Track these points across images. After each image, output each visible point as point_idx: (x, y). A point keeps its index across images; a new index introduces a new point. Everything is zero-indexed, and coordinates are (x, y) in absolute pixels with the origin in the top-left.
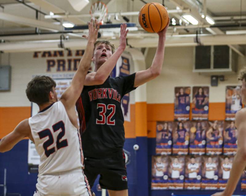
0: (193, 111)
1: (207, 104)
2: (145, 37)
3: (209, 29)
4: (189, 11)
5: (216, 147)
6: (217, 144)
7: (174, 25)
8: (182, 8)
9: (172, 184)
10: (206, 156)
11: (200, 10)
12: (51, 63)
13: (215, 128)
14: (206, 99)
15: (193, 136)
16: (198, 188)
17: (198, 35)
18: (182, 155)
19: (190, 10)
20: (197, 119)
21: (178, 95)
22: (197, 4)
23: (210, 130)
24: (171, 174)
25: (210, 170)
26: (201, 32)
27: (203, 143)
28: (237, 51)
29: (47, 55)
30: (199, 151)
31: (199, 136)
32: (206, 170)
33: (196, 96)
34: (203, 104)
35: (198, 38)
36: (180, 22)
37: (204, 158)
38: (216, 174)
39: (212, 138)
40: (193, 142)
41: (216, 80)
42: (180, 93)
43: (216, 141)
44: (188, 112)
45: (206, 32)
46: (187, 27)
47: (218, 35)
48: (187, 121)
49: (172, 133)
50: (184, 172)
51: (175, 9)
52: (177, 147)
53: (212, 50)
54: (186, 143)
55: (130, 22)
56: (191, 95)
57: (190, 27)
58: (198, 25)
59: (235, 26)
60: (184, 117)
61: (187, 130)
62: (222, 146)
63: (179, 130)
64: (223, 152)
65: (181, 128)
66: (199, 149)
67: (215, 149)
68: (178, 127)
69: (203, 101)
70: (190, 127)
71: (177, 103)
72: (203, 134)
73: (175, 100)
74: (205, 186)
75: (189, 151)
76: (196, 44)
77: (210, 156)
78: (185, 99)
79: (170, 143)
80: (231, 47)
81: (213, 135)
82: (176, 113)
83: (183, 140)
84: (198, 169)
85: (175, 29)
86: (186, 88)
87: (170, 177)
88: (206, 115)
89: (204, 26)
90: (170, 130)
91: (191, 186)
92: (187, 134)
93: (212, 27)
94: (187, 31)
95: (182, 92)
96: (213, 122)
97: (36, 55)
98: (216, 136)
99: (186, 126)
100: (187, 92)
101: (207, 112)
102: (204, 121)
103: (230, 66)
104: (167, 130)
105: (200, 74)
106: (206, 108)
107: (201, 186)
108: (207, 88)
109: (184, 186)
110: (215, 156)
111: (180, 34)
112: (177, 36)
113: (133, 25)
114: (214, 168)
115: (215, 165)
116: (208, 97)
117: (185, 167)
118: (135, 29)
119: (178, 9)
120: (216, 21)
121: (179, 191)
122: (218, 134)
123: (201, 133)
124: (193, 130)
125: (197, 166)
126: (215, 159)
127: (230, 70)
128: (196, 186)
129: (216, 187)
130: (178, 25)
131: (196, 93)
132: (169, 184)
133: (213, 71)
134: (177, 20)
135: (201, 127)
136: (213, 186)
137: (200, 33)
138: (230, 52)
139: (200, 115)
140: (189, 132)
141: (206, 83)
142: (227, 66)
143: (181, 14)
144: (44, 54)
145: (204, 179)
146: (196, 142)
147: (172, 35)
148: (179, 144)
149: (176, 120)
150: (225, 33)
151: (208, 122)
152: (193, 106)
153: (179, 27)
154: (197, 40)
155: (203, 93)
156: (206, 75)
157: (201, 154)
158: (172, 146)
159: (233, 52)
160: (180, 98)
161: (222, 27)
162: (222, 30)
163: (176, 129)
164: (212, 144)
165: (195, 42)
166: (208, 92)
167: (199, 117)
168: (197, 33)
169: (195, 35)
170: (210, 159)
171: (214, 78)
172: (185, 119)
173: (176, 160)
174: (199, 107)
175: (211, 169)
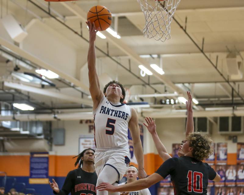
2: (154, 112)
3: (195, 107)
4: (182, 95)
7: (172, 104)
8: (178, 92)
12: (92, 127)
21: (174, 148)
28: (212, 121)
29: (89, 122)
36: (177, 101)
46: (181, 105)
47: (200, 111)
51: (173, 93)
53: (197, 121)
55: (145, 102)
57: (183, 105)
59: (211, 105)
71: (174, 154)
73: (173, 152)
80: (209, 119)
85: (173, 106)
93: (197, 105)
94: (180, 108)
95: (177, 147)
97: (81, 122)
103: (208, 130)
111: (177, 109)
112: (175, 111)
113: (147, 104)
118: (148, 106)
119: (176, 93)
120: (199, 101)
127: (208, 133)
130: (175, 103)
134: (175, 101)
138: (208, 122)
142: (205, 131)
143: (177, 97)
144: (87, 121)
147: (171, 110)
150: (205, 110)
153: (176, 105)
159: (210, 121)
160: (176, 151)
161: (203, 105)
162: (203, 107)
165: (185, 115)
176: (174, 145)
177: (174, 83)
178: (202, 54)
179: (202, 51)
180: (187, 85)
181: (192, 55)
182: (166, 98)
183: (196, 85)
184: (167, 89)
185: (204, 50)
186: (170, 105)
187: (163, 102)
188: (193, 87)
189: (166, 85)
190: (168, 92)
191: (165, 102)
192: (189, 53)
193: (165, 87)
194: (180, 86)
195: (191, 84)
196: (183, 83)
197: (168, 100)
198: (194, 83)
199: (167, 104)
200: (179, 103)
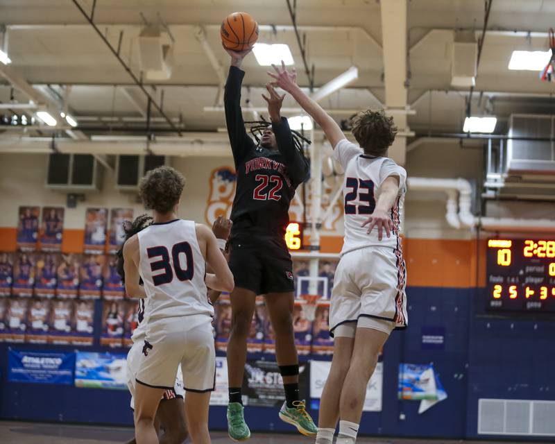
0: (42, 239)
1: (61, 231)
3: (69, 132)
4: (45, 106)
5: (70, 288)
6: (71, 285)
7: (24, 125)
8: (37, 102)
9: (9, 335)
10: (56, 299)
11: (60, 106)
13: (69, 262)
14: (59, 224)
15: (39, 273)
16: (44, 341)
17: (56, 139)
18: (25, 298)
19: (48, 106)
20: (46, 249)
21: (23, 217)
22: (55, 99)
23: (63, 266)
24: (8, 322)
25: (60, 319)
26: (60, 135)
27: (53, 282)
28: (104, 162)
30: (46, 293)
31: (48, 272)
32: (55, 318)
33: (47, 219)
34: (56, 230)
35: (55, 143)
36: (33, 120)
37: (54, 302)
38: (68, 324)
39: (65, 276)
40: (40, 281)
41: (74, 199)
42: (25, 215)
43: (70, 280)
44: (35, 241)
45: (65, 135)
46: (41, 128)
47: (81, 141)
48: (34, 252)
49: (12, 267)
50: (27, 320)
51: (28, 103)
52: (18, 286)
53: (71, 161)
54: (31, 281)
56: (40, 218)
57: (45, 128)
58: (56, 126)
59: (103, 130)
60: (30, 246)
61: (33, 263)
62: (78, 287)
63: (22, 264)
64: (78, 295)
65: (24, 261)
66: (46, 290)
67: (68, 291)
68: (21, 259)
69: (55, 226)
70: (37, 260)
71: (21, 228)
72: (54, 270)
73: (19, 224)
74: (52, 340)
75: (34, 293)
76: (50, 151)
77: (62, 300)
78: (32, 223)
79: (9, 280)
80: (97, 157)
81: (66, 272)
82: (19, 240)
83: (27, 278)
84: (45, 316)
85: (25, 130)
86: (34, 209)
87: (7, 326)
88: (58, 245)
89: (64, 128)
90: (11, 263)
91: (35, 339)
92: (32, 269)
93: (74, 129)
94: (40, 134)
95: (28, 213)
96: (67, 254)
98: (71, 273)
99: (31, 260)
100: (35, 213)
101: (60, 241)
102: (55, 253)
103: (94, 181)
104: (7, 264)
105: (53, 191)
106: (59, 236)
107: (48, 340)
108: (61, 211)
109: (26, 338)
110: (68, 299)
111: (31, 136)
112: (27, 139)
114: (66, 316)
115: (67, 312)
116: (62, 222)
117: (28, 313)
119: (32, 103)
120: (79, 122)
121: (19, 345)
122: (73, 270)
123: (51, 269)
124: (41, 264)
125: (43, 312)
126: (68, 304)
127: (93, 187)
128: (41, 339)
129: (67, 340)
130: (29, 124)
131: (47, 216)
132: (5, 335)
133: (71, 187)
134: (29, 118)
135: (51, 261)
136: (62, 340)
137: (57, 137)
138: (95, 164)
139: (51, 245)
140: (36, 268)
141: (61, 203)
142: (89, 182)
143: (34, 111)
145: (52, 330)
146: (43, 281)
147: (20, 137)
148: (21, 282)
149: (19, 251)
150: (90, 140)
151: (60, 255)
152: (42, 233)
153: (30, 128)
154: (53, 145)
155: (56, 216)
156: (61, 192)
157: (49, 296)
158: (12, 285)
159: (99, 163)
160: (26, 221)
161: (87, 129)
162: (86, 134)
163: (18, 262)
164: (65, 284)
165: (50, 148)
166: (63, 215)
167: (49, 247)
168: (53, 137)
169: (50, 139)
170: (61, 304)
171: (72, 197)
172: (30, 249)
173: (16, 304)
174: (50, 234)
175: (62, 316)
176: (22, 210)
177: (30, 83)
178: (90, 27)
179: (91, 21)
180: (56, 87)
181: (69, 27)
182: (12, 112)
183: (75, 89)
184: (15, 94)
185: (95, 20)
186: (19, 127)
187: (6, 120)
188: (68, 92)
189: (14, 86)
190: (16, 101)
191: (10, 119)
192: (65, 23)
193: (12, 90)
194: (42, 88)
195: (65, 87)
196: (49, 84)
197: (15, 117)
198: (71, 84)
199: (14, 125)
200: (37, 123)
